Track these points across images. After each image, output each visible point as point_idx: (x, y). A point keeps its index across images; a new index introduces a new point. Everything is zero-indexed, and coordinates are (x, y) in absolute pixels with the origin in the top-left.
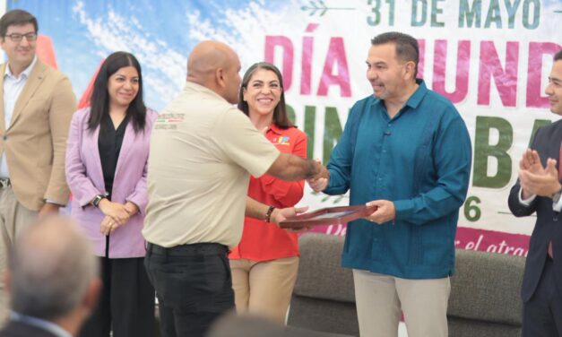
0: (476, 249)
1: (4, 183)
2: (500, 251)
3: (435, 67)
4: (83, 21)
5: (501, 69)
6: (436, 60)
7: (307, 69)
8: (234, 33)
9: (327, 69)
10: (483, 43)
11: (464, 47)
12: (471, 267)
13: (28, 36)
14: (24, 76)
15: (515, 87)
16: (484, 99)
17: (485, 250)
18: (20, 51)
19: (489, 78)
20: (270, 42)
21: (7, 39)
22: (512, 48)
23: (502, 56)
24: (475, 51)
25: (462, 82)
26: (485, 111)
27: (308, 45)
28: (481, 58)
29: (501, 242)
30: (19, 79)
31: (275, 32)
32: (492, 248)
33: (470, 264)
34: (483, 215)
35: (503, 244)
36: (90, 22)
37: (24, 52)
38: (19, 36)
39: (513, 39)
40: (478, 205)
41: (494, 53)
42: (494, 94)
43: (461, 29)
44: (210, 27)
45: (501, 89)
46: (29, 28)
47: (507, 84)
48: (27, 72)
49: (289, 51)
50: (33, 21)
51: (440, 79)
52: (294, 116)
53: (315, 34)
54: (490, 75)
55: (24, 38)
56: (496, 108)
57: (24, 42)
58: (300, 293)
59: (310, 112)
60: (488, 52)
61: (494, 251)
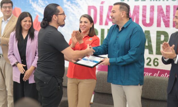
0: (157, 76)
1: (1, 56)
2: (165, 77)
3: (143, 15)
4: (30, 3)
5: (164, 15)
6: (143, 12)
7: (101, 16)
8: (78, 5)
9: (108, 17)
10: (158, 6)
11: (152, 8)
12: (153, 82)
13: (9, 7)
14: (8, 20)
15: (169, 21)
16: (159, 25)
17: (160, 76)
18: (6, 12)
19: (160, 18)
20: (90, 8)
21: (2, 8)
22: (168, 7)
23: (165, 11)
24: (156, 9)
25: (152, 20)
26: (159, 29)
27: (102, 8)
28: (158, 11)
29: (165, 73)
30: (7, 21)
31: (91, 5)
32: (162, 75)
33: (153, 81)
34: (159, 64)
35: (166, 74)
36: (33, 3)
37: (7, 12)
38: (6, 7)
39: (168, 5)
40: (158, 61)
41: (162, 9)
42: (162, 23)
43: (151, 2)
44: (71, 4)
45: (165, 21)
46: (10, 5)
47: (166, 20)
48: (9, 19)
49: (96, 11)
50: (11, 2)
51: (144, 19)
52: (97, 32)
53: (104, 5)
54: (161, 17)
55: (8, 8)
56: (163, 28)
57: (8, 9)
58: (97, 91)
59: (103, 31)
60: (160, 9)
61: (163, 76)
